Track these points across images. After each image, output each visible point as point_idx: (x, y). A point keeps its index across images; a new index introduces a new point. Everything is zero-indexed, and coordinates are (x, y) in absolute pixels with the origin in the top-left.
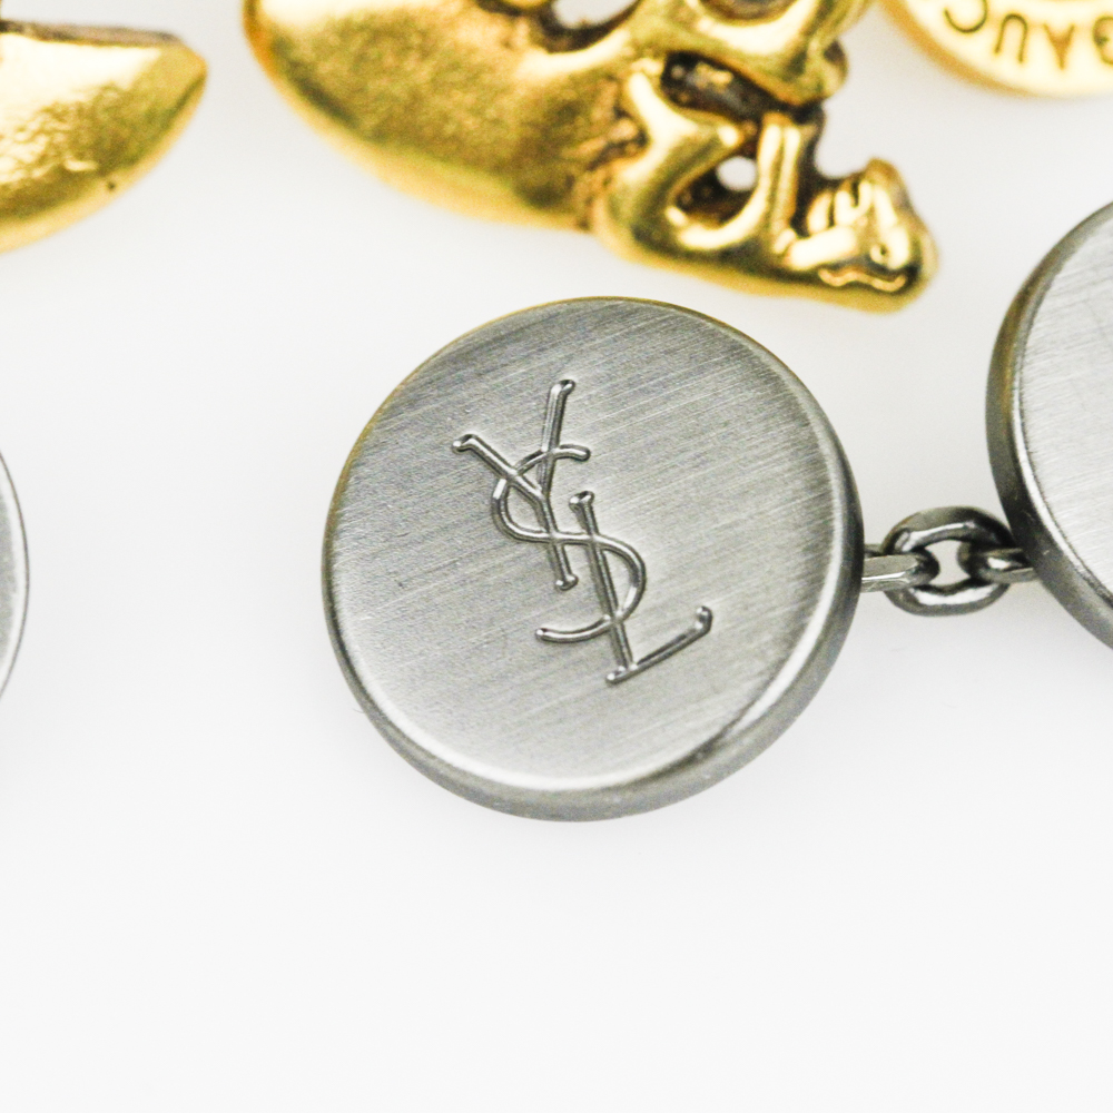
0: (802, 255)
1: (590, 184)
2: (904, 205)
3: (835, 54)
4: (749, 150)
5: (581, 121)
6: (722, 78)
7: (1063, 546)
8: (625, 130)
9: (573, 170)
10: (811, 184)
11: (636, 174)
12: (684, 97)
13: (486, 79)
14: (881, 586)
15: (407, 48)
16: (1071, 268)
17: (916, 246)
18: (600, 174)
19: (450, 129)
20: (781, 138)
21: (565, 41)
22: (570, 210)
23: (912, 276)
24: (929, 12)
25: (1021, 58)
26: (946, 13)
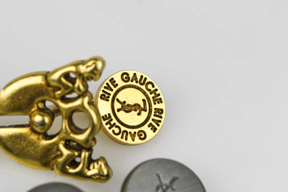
0: (89, 173)
1: (53, 162)
2: (106, 165)
3: (94, 139)
4: (80, 156)
5: (51, 152)
6: (75, 144)
8: (59, 153)
9: (50, 160)
10: (90, 161)
11: (60, 160)
12: (69, 147)
13: (35, 145)
15: (22, 140)
17: (108, 172)
18: (55, 161)
19: (29, 153)
20: (85, 154)
21: (48, 138)
22: (50, 167)
23: (108, 176)
24: (110, 131)
25: (126, 139)
26: (113, 131)
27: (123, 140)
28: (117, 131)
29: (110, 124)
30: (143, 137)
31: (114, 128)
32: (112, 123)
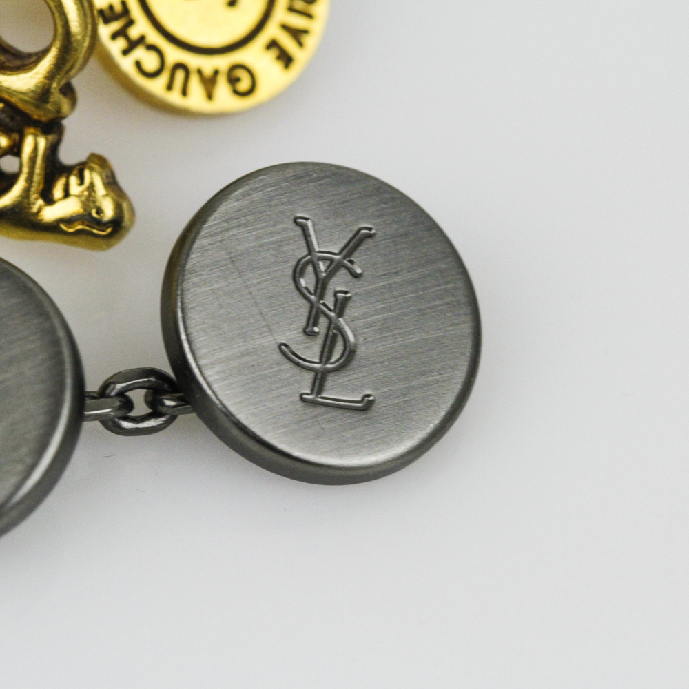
4: (16, 150)
7: (209, 392)
14: (97, 417)
16: (213, 221)
17: (118, 208)
23: (117, 226)
24: (126, 64)
25: (184, 92)
26: (138, 64)
27: (175, 98)
28: (151, 62)
29: (127, 37)
30: (244, 85)
31: (140, 53)
32: (134, 33)
